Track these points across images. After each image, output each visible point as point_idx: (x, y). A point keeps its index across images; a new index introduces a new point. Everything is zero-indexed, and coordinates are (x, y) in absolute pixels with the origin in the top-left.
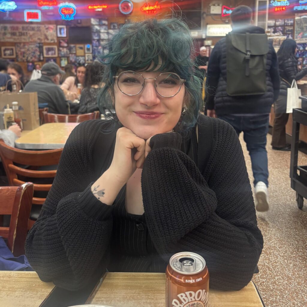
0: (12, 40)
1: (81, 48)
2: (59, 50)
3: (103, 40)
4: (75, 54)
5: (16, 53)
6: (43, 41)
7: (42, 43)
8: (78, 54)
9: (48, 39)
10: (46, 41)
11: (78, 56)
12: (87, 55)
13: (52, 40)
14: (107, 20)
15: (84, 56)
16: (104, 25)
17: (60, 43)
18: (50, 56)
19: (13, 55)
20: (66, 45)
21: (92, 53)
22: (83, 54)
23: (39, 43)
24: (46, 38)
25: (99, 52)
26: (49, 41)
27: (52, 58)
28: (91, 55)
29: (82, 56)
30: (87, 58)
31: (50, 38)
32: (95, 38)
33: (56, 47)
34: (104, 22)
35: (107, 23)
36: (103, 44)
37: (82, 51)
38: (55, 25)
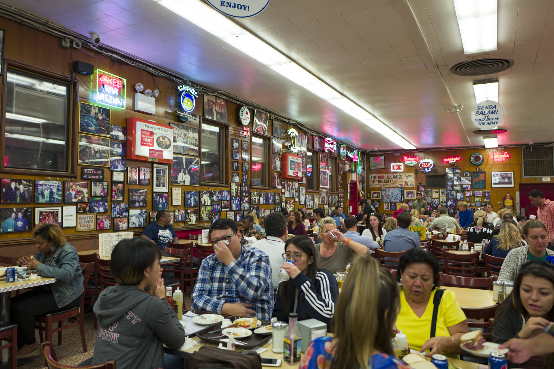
0: (379, 186)
1: (437, 192)
3: (456, 185)
4: (431, 197)
5: (382, 196)
6: (403, 186)
7: (403, 188)
9: (407, 185)
10: (406, 186)
11: (434, 198)
12: (441, 197)
13: (410, 185)
14: (460, 169)
15: (439, 198)
16: (458, 173)
17: (418, 188)
18: (410, 198)
19: (379, 197)
20: (423, 189)
21: (446, 196)
23: (401, 188)
24: (406, 183)
28: (445, 197)
29: (436, 199)
31: (409, 184)
32: (449, 184)
33: (415, 191)
34: (457, 171)
35: (459, 171)
36: (456, 189)
37: (437, 194)
38: (414, 174)
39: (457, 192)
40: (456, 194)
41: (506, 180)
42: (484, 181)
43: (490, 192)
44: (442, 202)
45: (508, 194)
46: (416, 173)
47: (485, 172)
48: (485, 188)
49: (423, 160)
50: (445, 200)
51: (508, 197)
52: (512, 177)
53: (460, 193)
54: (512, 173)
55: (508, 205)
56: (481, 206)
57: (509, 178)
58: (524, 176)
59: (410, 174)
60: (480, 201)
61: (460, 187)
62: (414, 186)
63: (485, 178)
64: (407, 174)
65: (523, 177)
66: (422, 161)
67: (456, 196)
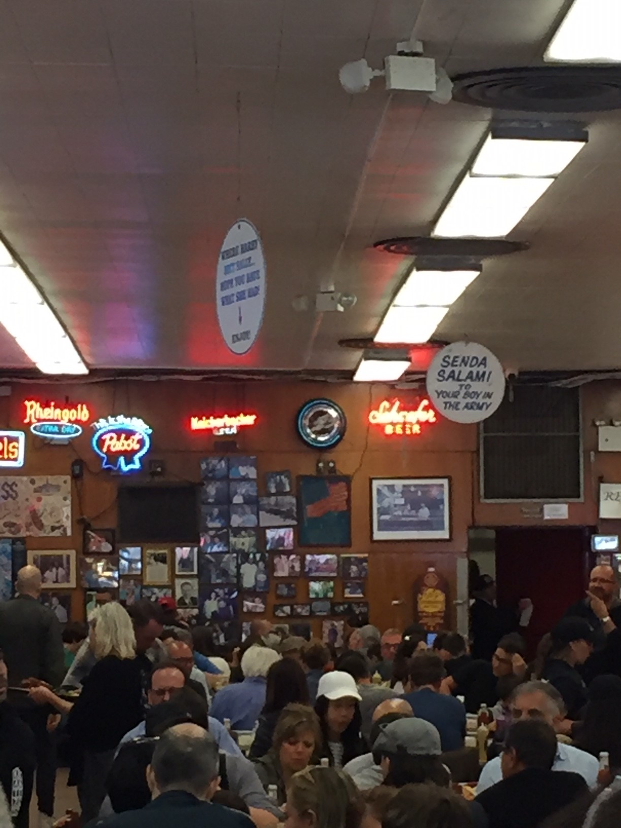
1: (161, 559)
2: (81, 565)
3: (237, 531)
4: (139, 579)
6: (23, 534)
7: (23, 540)
8: (148, 580)
9: (41, 526)
10: (35, 532)
11: (147, 587)
12: (178, 582)
13: (53, 529)
14: (255, 464)
15: (172, 587)
16: (245, 479)
17: (86, 540)
18: (49, 585)
20: (107, 547)
22: (165, 580)
23: (14, 541)
24: (36, 519)
25: (224, 573)
26: (46, 533)
27: (56, 592)
28: (195, 583)
29: (161, 587)
30: (179, 594)
31: (47, 521)
32: (210, 525)
33: (73, 554)
34: (243, 471)
35: (252, 473)
36: (239, 546)
37: (164, 568)
38: (68, 478)
39: (244, 557)
40: (238, 567)
41: (425, 513)
42: (346, 516)
43: (365, 560)
44: (182, 601)
45: (431, 569)
46: (76, 477)
47: (347, 480)
48: (347, 544)
49: (111, 419)
50: (196, 595)
51: (431, 580)
52: (442, 501)
53: (255, 562)
54: (445, 482)
55: (431, 610)
56: (333, 615)
57: (435, 504)
58: (486, 497)
59: (52, 479)
60: (331, 595)
61: (254, 539)
62: (69, 533)
63: (348, 501)
64: (40, 481)
65: (483, 500)
66: (102, 425)
67: (239, 576)
